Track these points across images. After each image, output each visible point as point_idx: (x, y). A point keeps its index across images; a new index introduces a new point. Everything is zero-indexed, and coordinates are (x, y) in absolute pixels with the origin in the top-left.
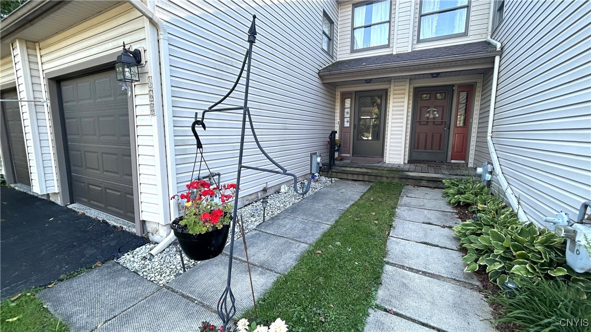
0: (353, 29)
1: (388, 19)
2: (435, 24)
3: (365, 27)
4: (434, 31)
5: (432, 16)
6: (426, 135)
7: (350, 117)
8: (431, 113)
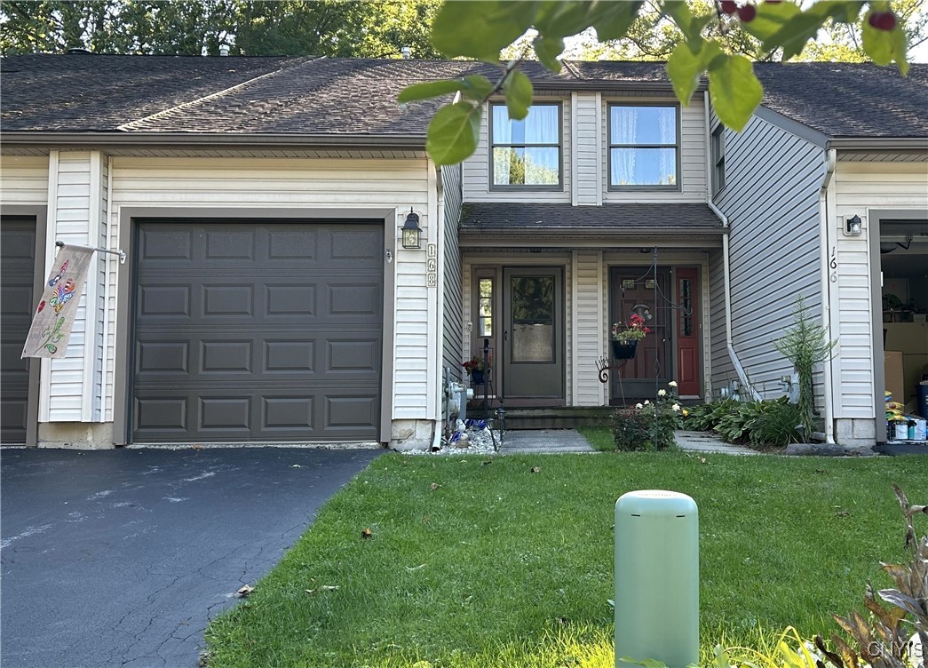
0: (493, 146)
1: (556, 141)
2: (632, 164)
3: (513, 146)
4: (631, 174)
5: (626, 149)
7: (493, 317)
8: (640, 313)
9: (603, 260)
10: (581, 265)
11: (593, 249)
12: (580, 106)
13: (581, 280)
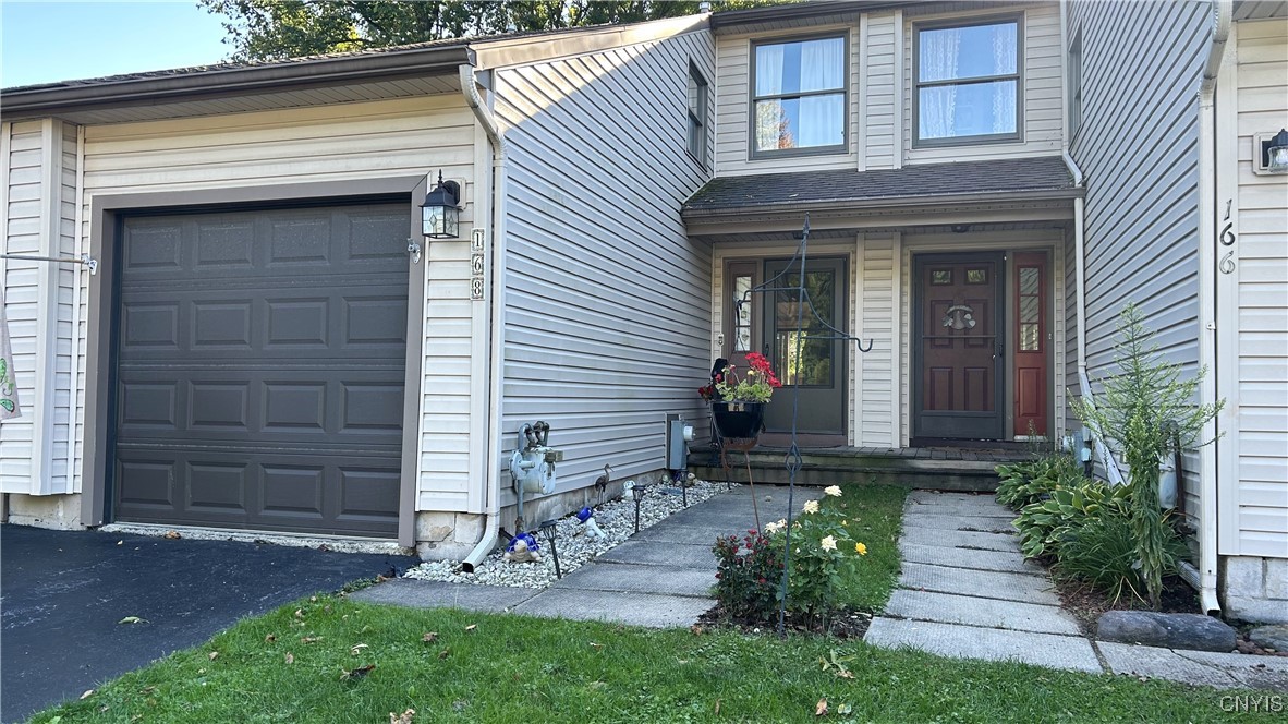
0: (755, 101)
1: (840, 86)
2: (951, 107)
3: (784, 98)
4: (950, 122)
5: (942, 88)
6: (951, 373)
7: (752, 327)
8: (958, 319)
9: (903, 246)
10: (869, 253)
11: (885, 230)
12: (872, 32)
13: (869, 274)
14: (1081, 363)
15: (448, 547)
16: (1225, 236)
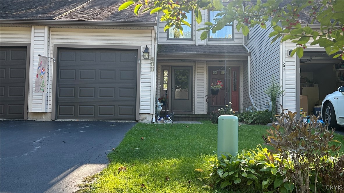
4: (216, 35)
7: (168, 83)
9: (206, 64)
10: (199, 66)
11: (203, 60)
13: (198, 71)
14: (249, 92)
15: (145, 121)
16: (284, 66)
